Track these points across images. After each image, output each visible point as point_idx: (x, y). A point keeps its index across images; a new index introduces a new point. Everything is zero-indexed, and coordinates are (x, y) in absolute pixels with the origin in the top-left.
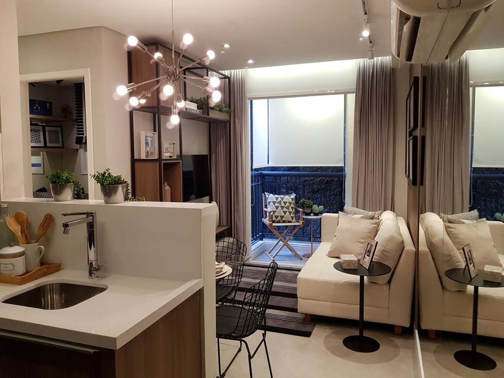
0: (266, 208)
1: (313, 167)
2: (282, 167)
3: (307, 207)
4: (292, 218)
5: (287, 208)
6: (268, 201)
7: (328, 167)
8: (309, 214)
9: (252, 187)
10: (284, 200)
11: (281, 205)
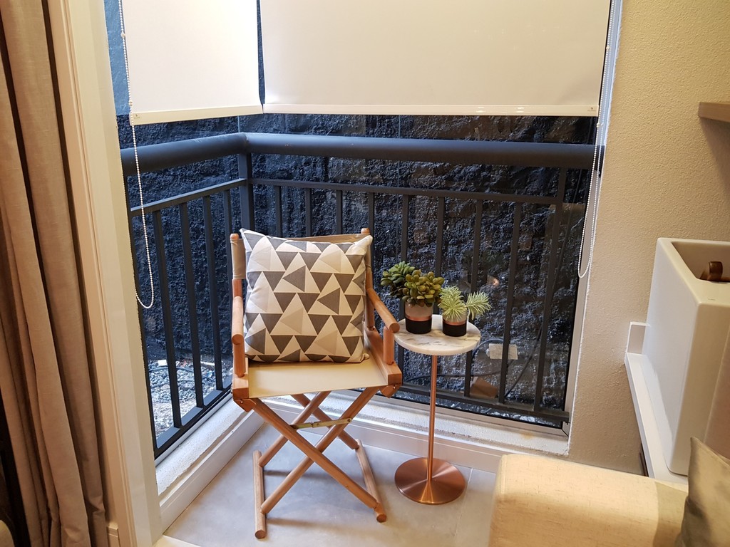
0: (243, 296)
5: (332, 301)
8: (421, 328)
10: (319, 267)
11: (302, 288)
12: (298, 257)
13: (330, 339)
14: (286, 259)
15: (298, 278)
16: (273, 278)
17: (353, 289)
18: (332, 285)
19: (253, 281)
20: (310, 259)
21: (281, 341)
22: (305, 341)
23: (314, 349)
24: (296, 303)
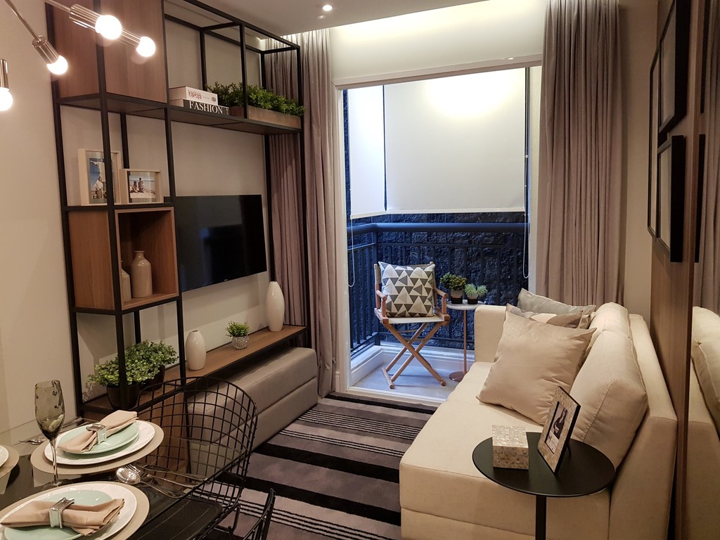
0: (380, 290)
1: (469, 213)
2: (414, 215)
3: (455, 289)
4: (428, 308)
5: (419, 289)
6: (384, 277)
7: (497, 213)
8: (459, 301)
9: (349, 253)
10: (413, 276)
11: (407, 284)
12: (404, 271)
13: (419, 305)
14: (399, 273)
15: (404, 280)
16: (394, 280)
17: (428, 285)
18: (419, 283)
19: (385, 282)
20: (410, 273)
21: (398, 307)
22: (408, 306)
23: (412, 310)
24: (404, 290)
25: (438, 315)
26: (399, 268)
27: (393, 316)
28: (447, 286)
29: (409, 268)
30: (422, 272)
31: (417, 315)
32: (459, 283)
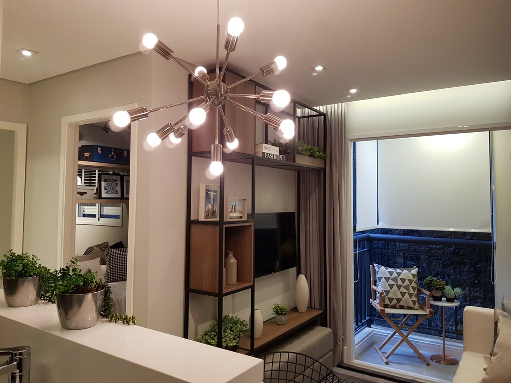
0: (375, 285)
2: (397, 230)
3: (437, 289)
4: (414, 302)
5: (407, 287)
6: (379, 275)
8: (439, 299)
9: (355, 256)
10: (401, 276)
11: (397, 283)
12: (395, 273)
13: (407, 300)
14: (391, 273)
15: (395, 279)
16: (387, 279)
17: (414, 284)
18: (407, 282)
19: (380, 279)
20: (399, 274)
21: (391, 300)
22: (399, 300)
23: (401, 303)
24: (395, 287)
25: (422, 308)
26: (390, 269)
27: (386, 306)
28: (429, 286)
29: (398, 270)
30: (409, 274)
31: (406, 307)
32: (440, 285)
